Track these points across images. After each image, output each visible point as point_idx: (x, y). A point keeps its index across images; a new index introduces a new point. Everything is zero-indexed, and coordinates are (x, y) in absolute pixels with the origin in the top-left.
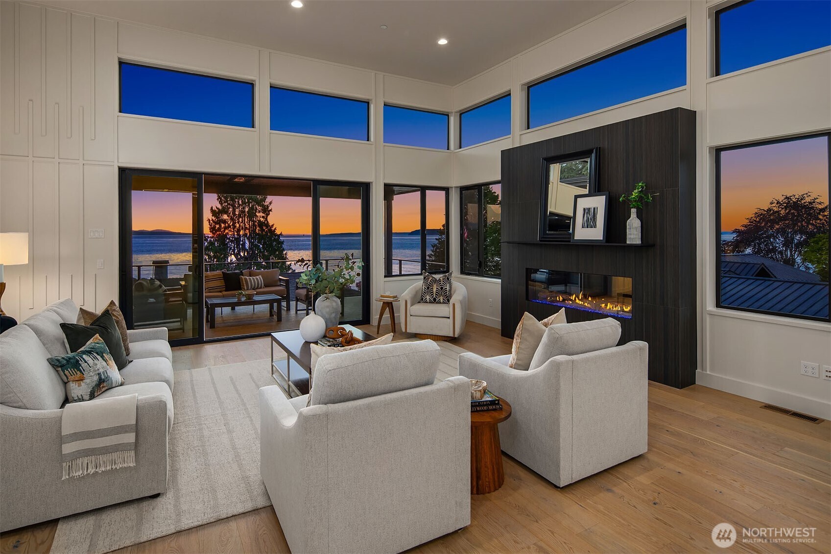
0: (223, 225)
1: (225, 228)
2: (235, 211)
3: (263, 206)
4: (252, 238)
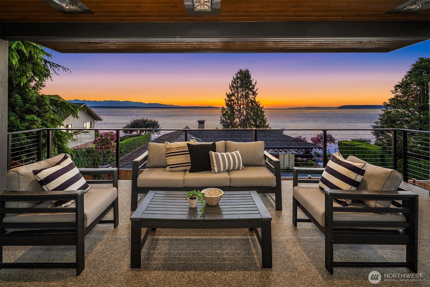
0: (232, 102)
1: (234, 104)
2: (238, 95)
3: (253, 91)
4: (247, 109)
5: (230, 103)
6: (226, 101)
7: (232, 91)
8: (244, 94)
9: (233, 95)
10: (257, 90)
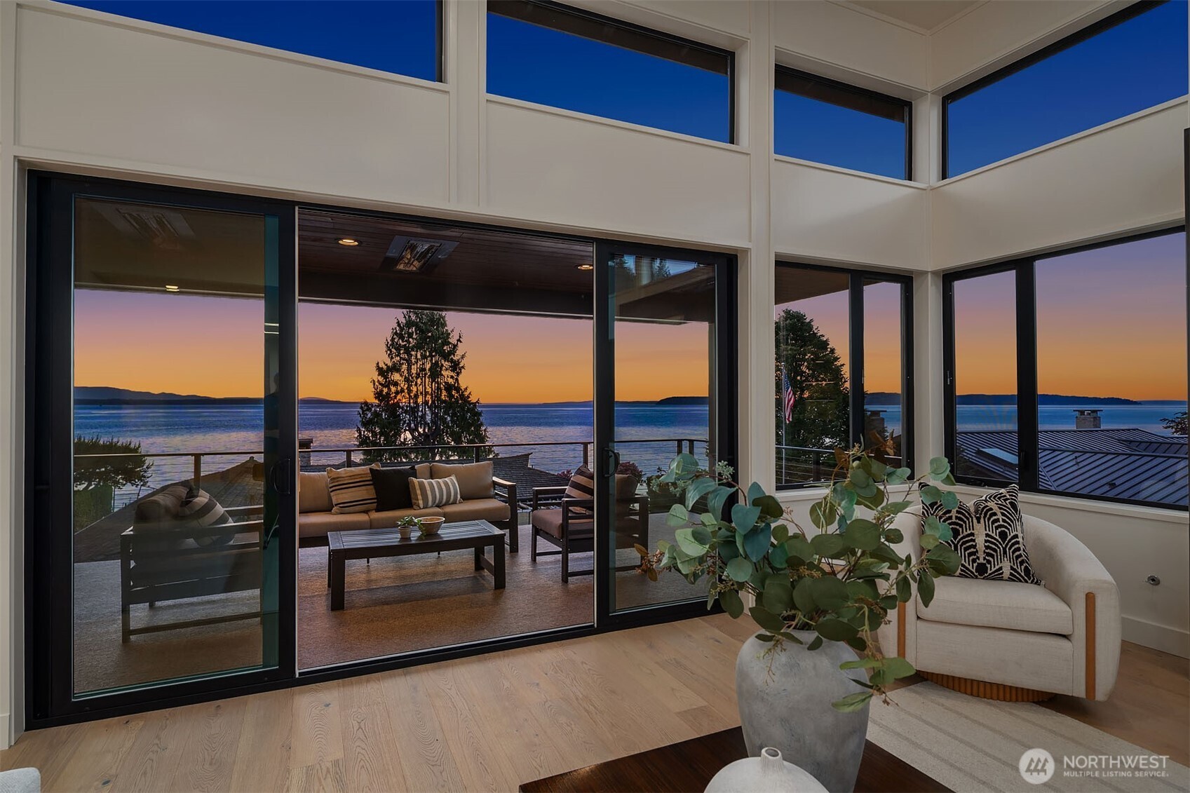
0: (393, 389)
1: (397, 393)
2: (411, 369)
3: (452, 361)
4: (436, 407)
5: (385, 390)
6: (374, 384)
7: (392, 358)
8: (428, 366)
9: (395, 368)
10: (463, 357)
